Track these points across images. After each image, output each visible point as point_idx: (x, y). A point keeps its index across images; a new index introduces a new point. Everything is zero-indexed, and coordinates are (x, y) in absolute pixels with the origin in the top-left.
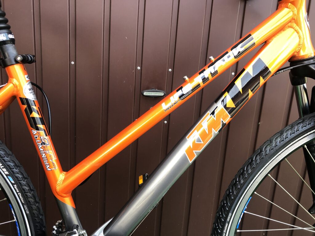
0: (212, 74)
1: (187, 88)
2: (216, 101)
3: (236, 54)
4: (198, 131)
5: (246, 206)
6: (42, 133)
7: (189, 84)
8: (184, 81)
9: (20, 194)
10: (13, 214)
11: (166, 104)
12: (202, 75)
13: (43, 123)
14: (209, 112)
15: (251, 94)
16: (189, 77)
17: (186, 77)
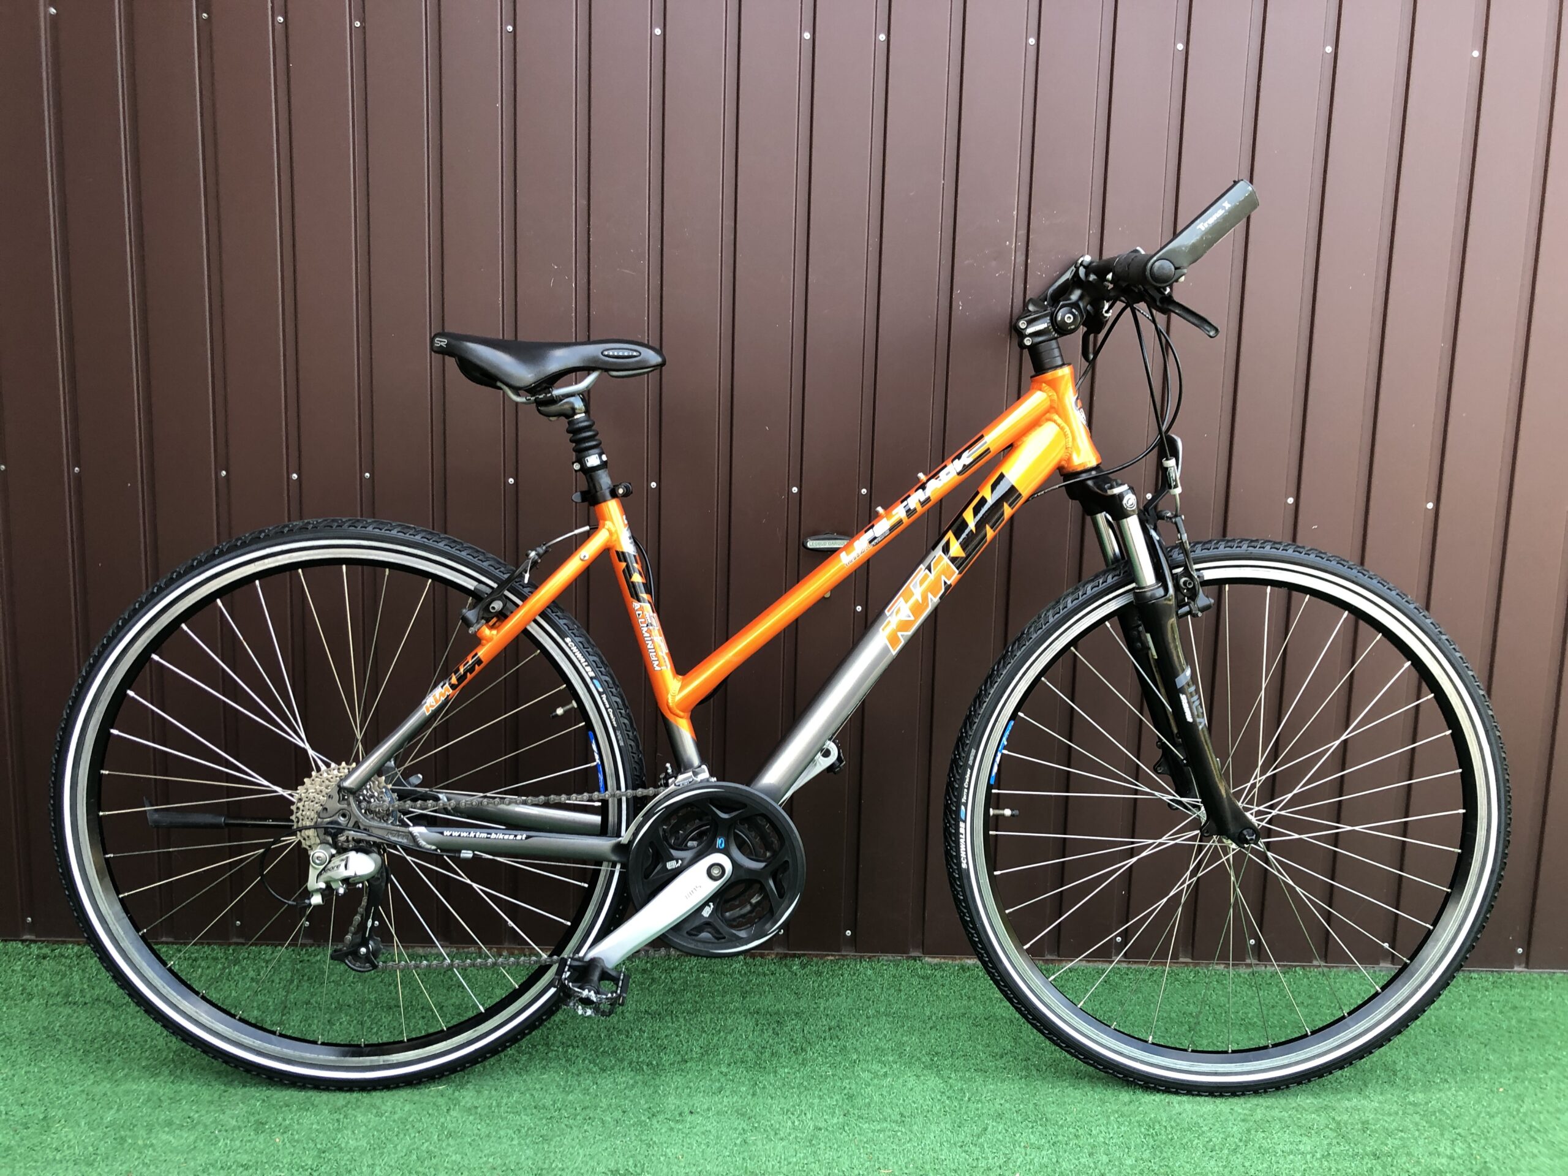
0: (923, 504)
1: (881, 528)
2: (934, 548)
3: (960, 469)
4: (906, 602)
5: (1004, 739)
6: (647, 607)
7: (885, 520)
8: (877, 516)
9: (610, 710)
10: (593, 751)
11: (848, 554)
12: (905, 503)
13: (648, 591)
14: (922, 567)
15: (990, 533)
16: (885, 508)
17: (880, 509)
